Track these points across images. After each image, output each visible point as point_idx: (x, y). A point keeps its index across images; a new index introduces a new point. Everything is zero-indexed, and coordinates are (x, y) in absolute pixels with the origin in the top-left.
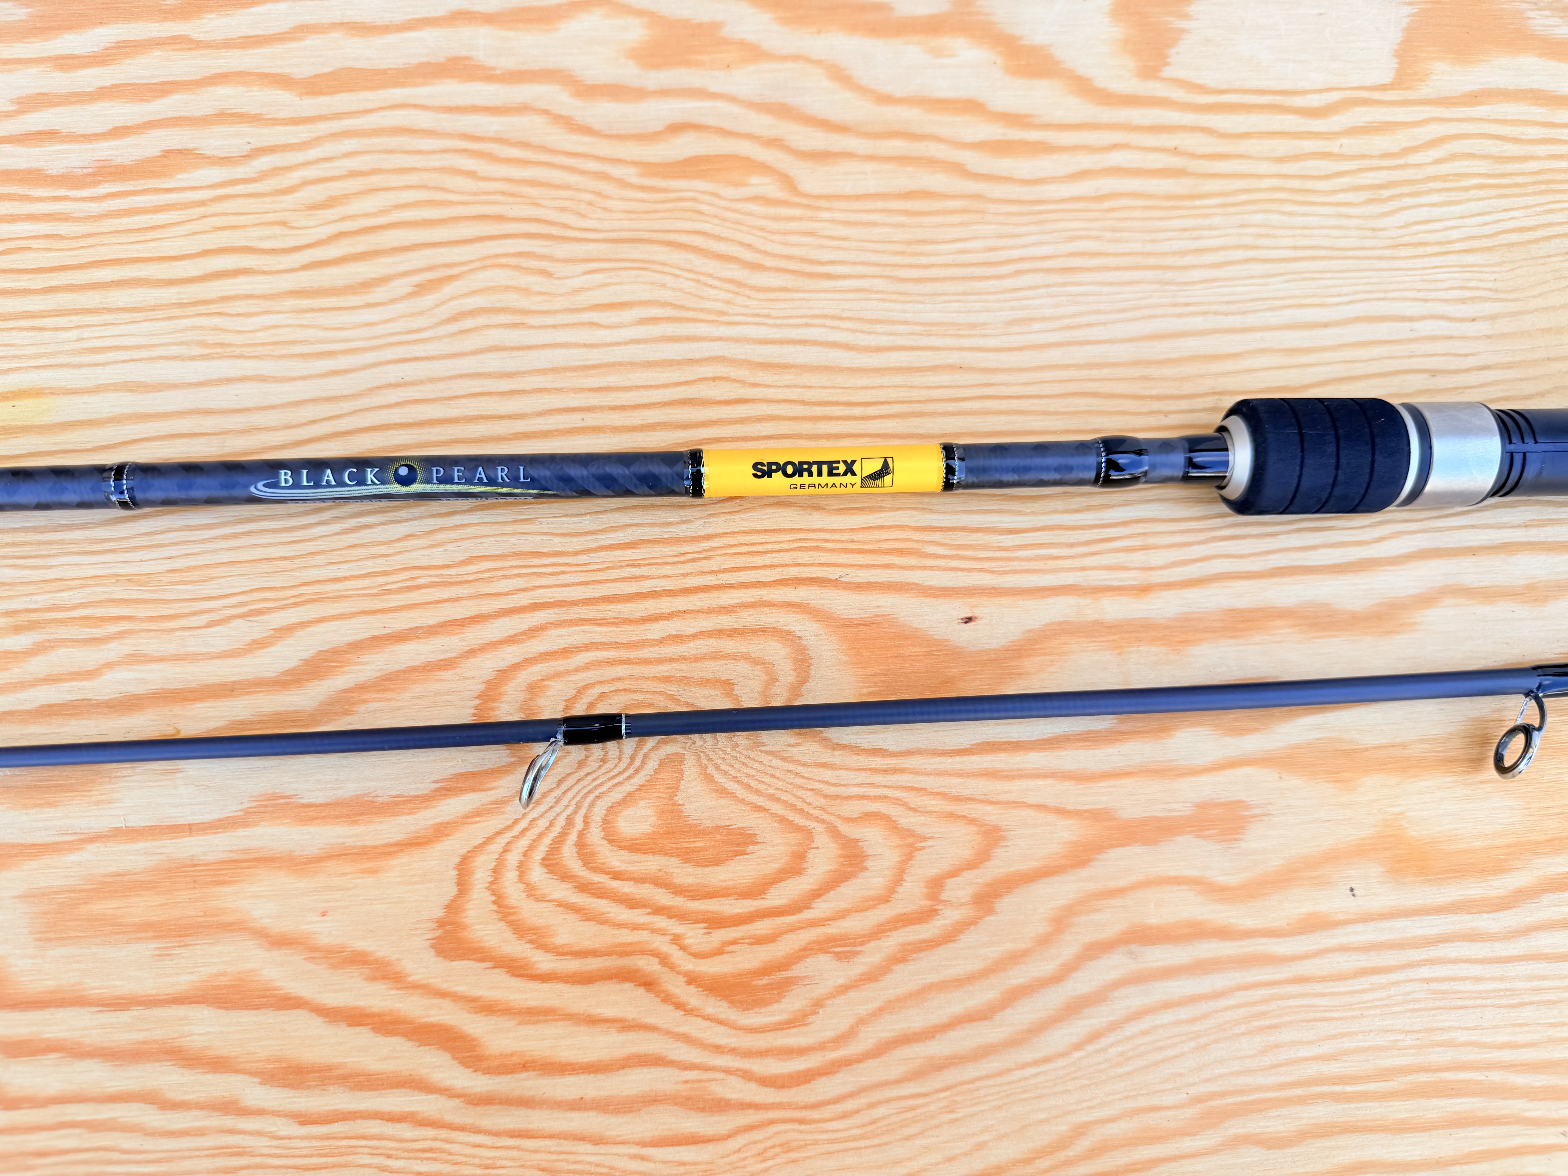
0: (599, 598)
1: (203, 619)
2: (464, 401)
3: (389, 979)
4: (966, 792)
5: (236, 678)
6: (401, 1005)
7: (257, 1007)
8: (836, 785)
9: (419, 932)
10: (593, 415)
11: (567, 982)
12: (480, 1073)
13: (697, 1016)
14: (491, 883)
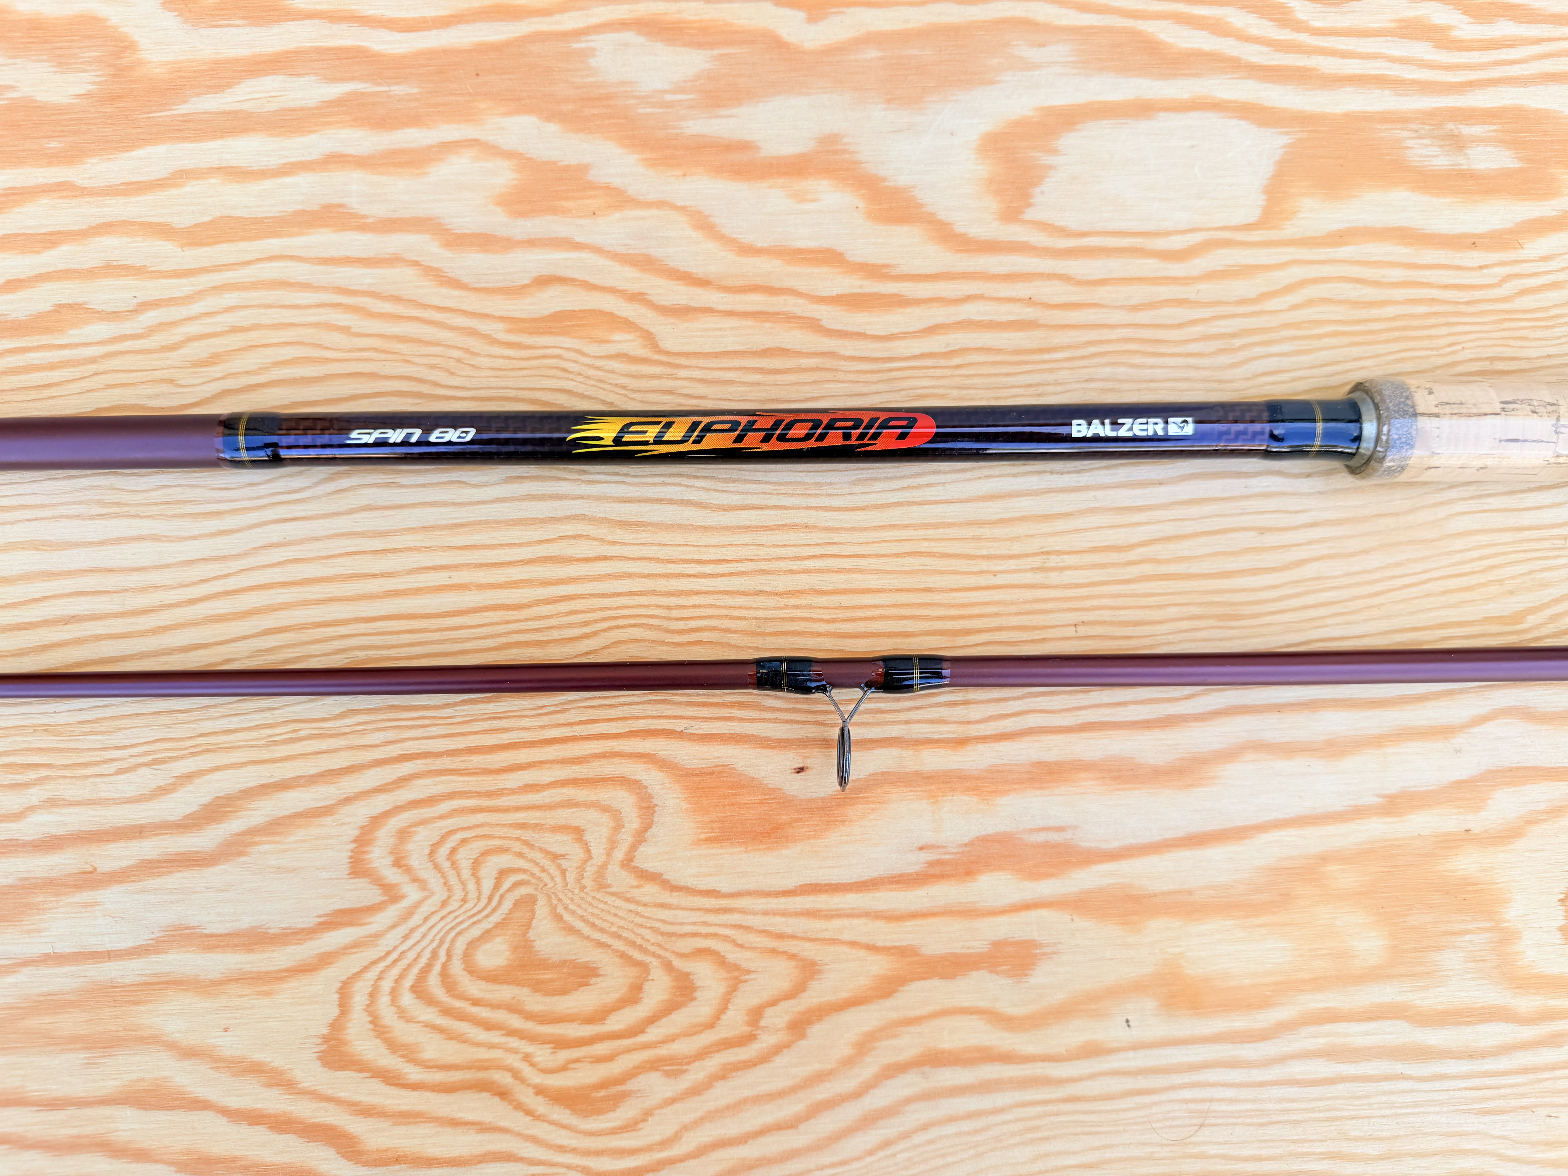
0: (462, 750)
1: (113, 767)
2: (340, 560)
3: (283, 1085)
4: (788, 930)
5: (143, 822)
6: (292, 1108)
7: (172, 1108)
8: (671, 923)
9: (308, 1046)
10: (460, 573)
11: (433, 1091)
12: (360, 1165)
13: (544, 1121)
14: (368, 1006)
